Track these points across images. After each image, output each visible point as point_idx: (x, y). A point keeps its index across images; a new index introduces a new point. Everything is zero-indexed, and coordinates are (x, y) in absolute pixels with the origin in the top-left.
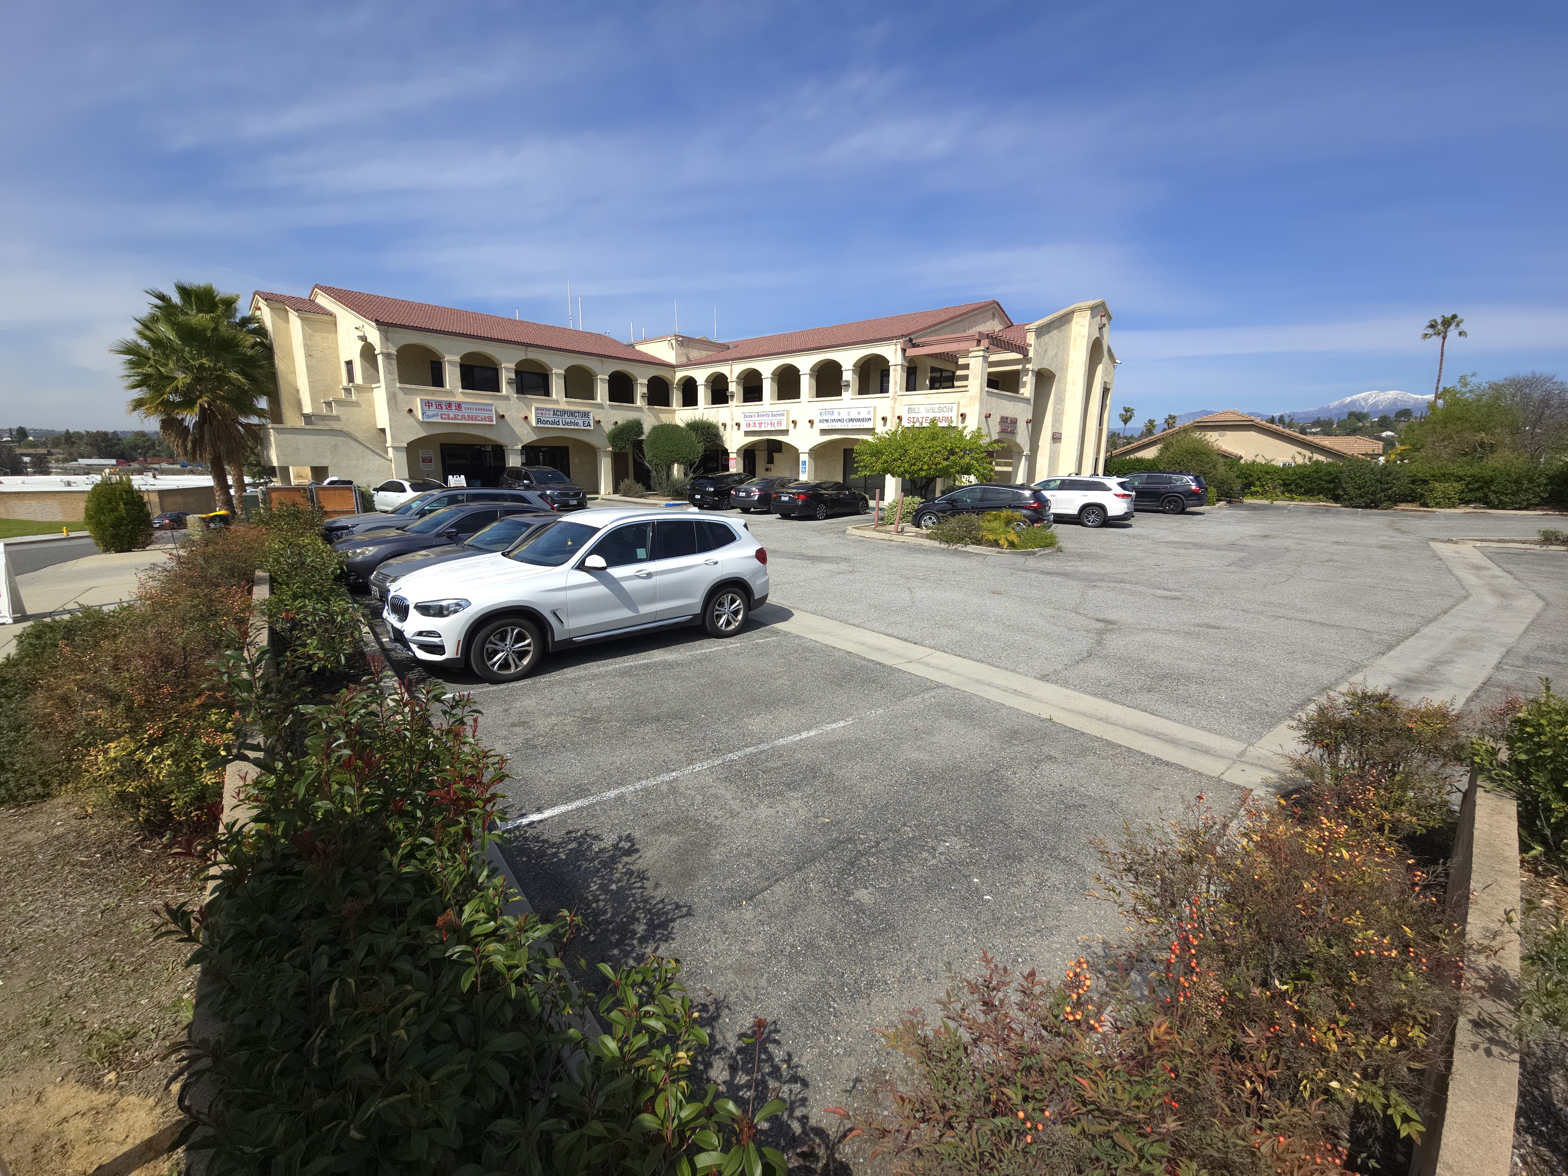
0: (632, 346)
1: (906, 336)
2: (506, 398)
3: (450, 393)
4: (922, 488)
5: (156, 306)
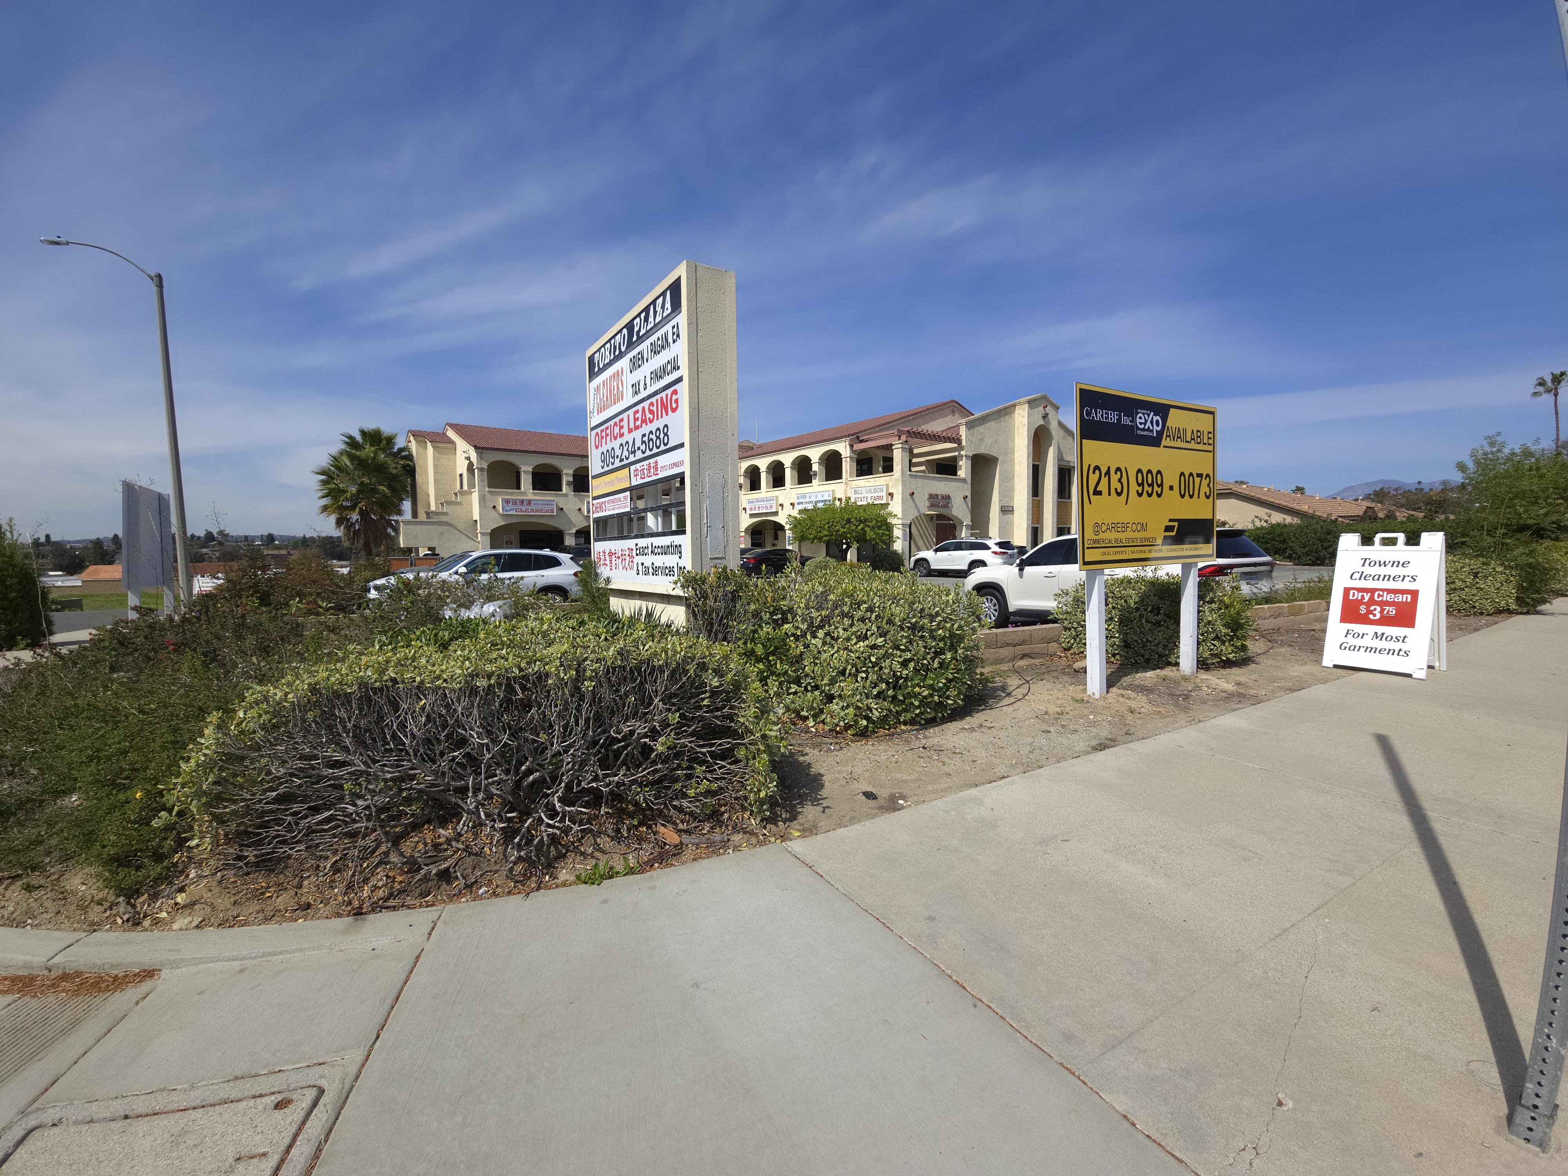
1: (852, 435)
2: (566, 495)
3: (524, 493)
5: (346, 443)
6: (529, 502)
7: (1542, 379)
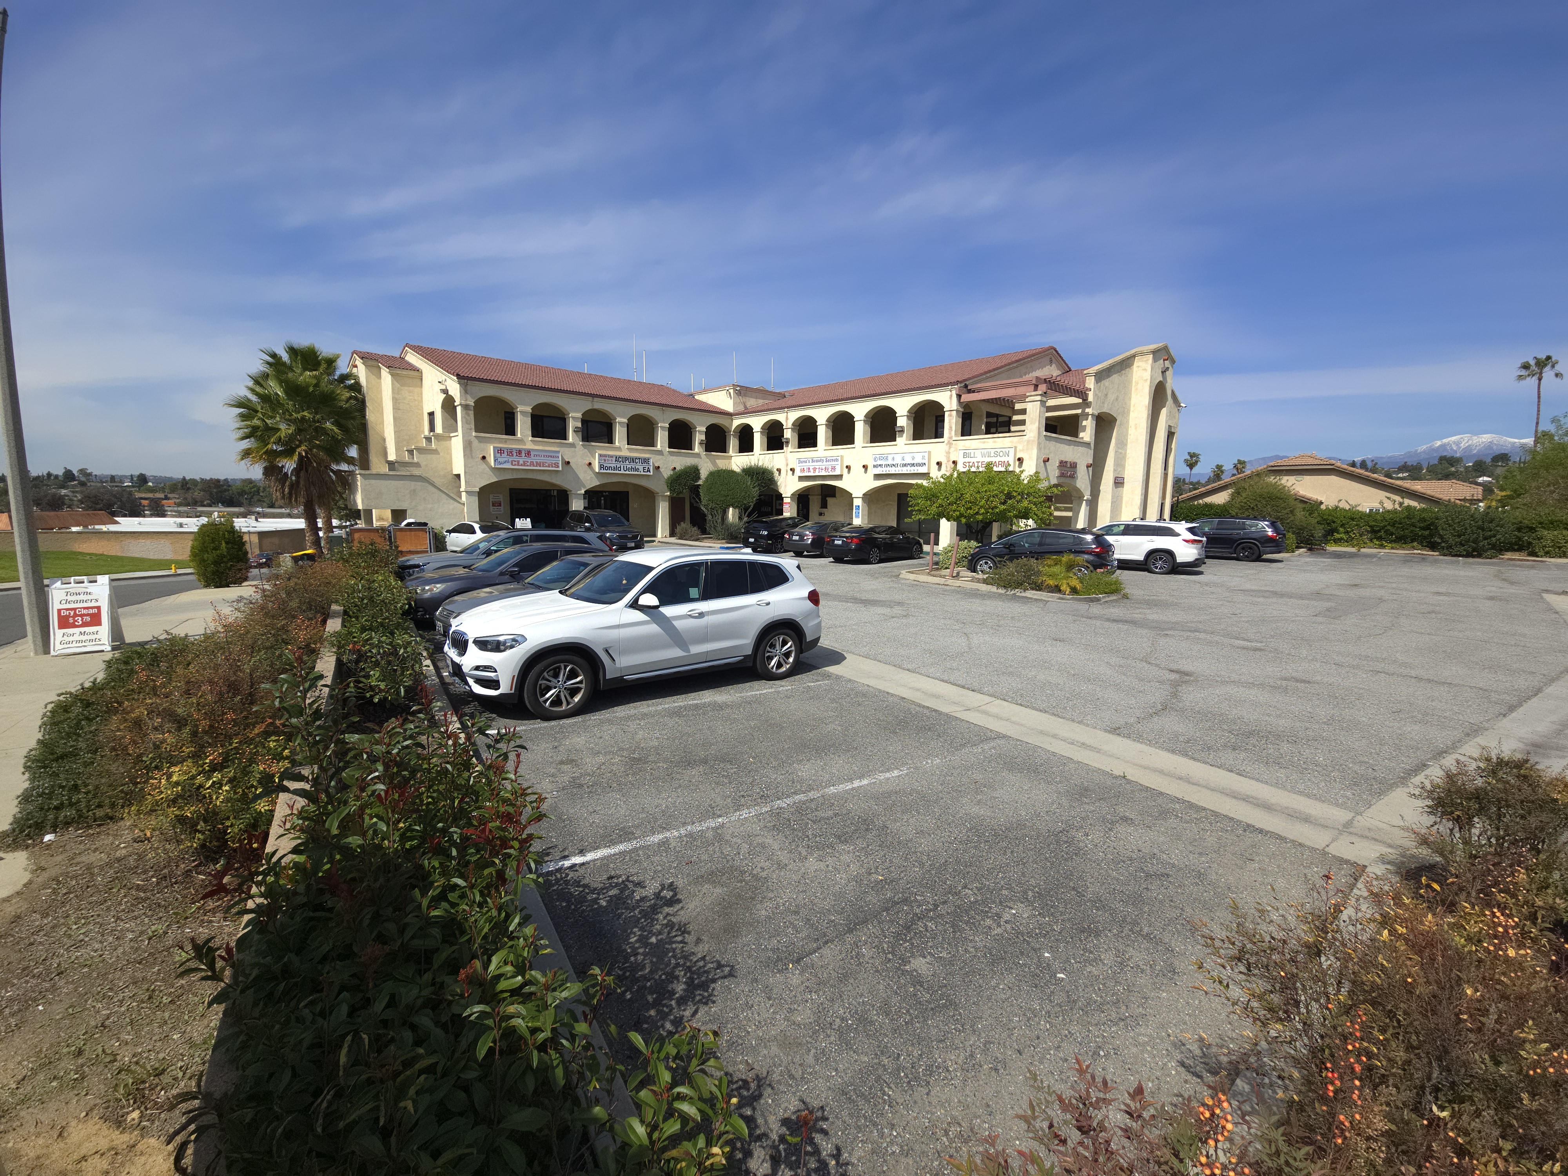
0: (692, 395)
1: (961, 382)
2: (572, 445)
3: (521, 441)
4: (977, 532)
5: (268, 363)
6: (528, 453)
7: (1528, 363)
